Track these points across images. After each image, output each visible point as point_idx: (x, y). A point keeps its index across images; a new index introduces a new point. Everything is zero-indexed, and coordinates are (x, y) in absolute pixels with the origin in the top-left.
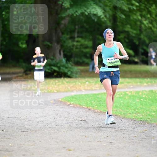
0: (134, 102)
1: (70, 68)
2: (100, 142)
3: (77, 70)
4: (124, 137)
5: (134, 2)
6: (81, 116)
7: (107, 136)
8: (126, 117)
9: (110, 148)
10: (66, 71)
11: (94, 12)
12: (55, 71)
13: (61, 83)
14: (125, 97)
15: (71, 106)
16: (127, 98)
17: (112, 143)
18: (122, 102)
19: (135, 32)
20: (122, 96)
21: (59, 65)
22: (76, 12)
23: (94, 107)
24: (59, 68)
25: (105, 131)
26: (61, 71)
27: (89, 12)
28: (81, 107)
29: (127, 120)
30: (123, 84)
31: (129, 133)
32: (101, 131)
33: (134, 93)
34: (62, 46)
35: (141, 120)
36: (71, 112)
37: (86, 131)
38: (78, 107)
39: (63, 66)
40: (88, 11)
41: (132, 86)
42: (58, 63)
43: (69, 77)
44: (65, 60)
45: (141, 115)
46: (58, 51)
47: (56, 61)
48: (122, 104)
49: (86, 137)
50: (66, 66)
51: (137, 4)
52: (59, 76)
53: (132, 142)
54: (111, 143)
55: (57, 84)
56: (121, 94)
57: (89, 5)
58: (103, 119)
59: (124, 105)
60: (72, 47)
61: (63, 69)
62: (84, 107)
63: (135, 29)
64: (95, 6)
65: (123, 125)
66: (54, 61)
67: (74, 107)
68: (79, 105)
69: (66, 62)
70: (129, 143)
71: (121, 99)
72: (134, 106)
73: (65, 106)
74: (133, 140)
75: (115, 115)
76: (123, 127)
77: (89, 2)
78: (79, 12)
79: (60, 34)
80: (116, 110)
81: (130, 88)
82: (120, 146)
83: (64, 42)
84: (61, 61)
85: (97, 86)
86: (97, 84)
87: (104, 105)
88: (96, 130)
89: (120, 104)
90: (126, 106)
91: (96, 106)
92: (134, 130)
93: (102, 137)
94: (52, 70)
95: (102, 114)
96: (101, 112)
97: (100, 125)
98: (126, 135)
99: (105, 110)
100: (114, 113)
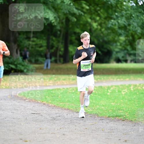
1: (26, 66)
2: (54, 133)
3: (33, 68)
4: (75, 129)
5: (84, 5)
6: (36, 110)
7: (61, 129)
8: (77, 111)
9: (63, 140)
10: (22, 68)
11: (46, 16)
12: (12, 69)
15: (27, 100)
16: (78, 94)
17: (65, 135)
18: (74, 97)
20: (74, 91)
21: (16, 63)
23: (48, 101)
24: (16, 65)
25: (58, 124)
26: (18, 68)
28: (37, 101)
29: (78, 113)
31: (80, 125)
32: (55, 123)
34: (19, 46)
35: (91, 113)
36: (27, 106)
37: (41, 124)
38: (33, 102)
39: (20, 64)
42: (15, 62)
44: (21, 58)
45: (91, 109)
46: (15, 51)
47: (13, 60)
48: (74, 99)
49: (41, 129)
50: (23, 63)
51: (88, 8)
53: (83, 133)
54: (64, 134)
56: (73, 90)
58: (56, 113)
59: (76, 100)
60: (28, 46)
61: (19, 67)
62: (39, 101)
64: (48, 11)
66: (11, 60)
67: (30, 101)
68: (35, 100)
69: (23, 61)
70: (80, 134)
71: (72, 95)
73: (22, 101)
74: (84, 131)
75: (68, 109)
76: (75, 120)
79: (17, 35)
80: (69, 105)
82: (72, 137)
83: (21, 42)
84: (18, 59)
85: (51, 82)
86: (51, 81)
87: (57, 100)
88: (50, 123)
89: (72, 99)
90: (78, 100)
91: (50, 101)
92: (85, 123)
93: (56, 129)
94: (10, 68)
95: (55, 108)
96: (55, 106)
97: (53, 118)
98: (77, 127)
99: (58, 104)
100: (66, 107)
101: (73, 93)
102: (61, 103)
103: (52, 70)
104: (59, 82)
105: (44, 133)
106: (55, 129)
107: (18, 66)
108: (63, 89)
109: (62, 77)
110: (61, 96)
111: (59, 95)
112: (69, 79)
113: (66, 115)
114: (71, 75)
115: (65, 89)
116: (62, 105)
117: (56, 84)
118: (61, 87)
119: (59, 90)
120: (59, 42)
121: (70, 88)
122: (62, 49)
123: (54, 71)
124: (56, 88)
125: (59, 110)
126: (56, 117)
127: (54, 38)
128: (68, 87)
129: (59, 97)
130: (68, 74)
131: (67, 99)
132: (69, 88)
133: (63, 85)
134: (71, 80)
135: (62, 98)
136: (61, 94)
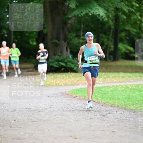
0: (134, 94)
1: (76, 64)
2: (104, 131)
4: (125, 127)
5: (134, 3)
7: (110, 126)
8: (127, 108)
10: (72, 66)
11: (97, 12)
12: (62, 66)
13: (68, 77)
14: (126, 90)
15: (76, 98)
16: (128, 91)
17: (115, 132)
18: (123, 94)
19: (135, 30)
20: (123, 89)
21: (66, 61)
22: (82, 12)
23: (98, 99)
24: (66, 63)
25: (108, 121)
26: (68, 66)
27: (92, 13)
29: (128, 111)
30: (124, 79)
31: (130, 123)
32: (104, 121)
33: (134, 86)
34: (69, 44)
35: (141, 110)
36: (77, 104)
37: (91, 121)
38: (83, 99)
39: (70, 62)
40: (92, 11)
41: (132, 80)
42: (65, 59)
43: (75, 72)
44: (71, 56)
45: (140, 106)
46: (65, 48)
47: (63, 58)
48: (124, 96)
49: (90, 126)
50: (73, 61)
51: (137, 5)
52: (66, 71)
53: (133, 131)
54: (113, 131)
55: (64, 78)
56: (123, 87)
57: (93, 6)
58: (106, 110)
59: (126, 97)
60: (77, 45)
61: (69, 65)
63: (135, 28)
64: (98, 7)
65: (124, 116)
66: (61, 58)
67: (80, 99)
68: (84, 97)
69: (73, 58)
70: (130, 131)
71: (122, 92)
72: (134, 98)
73: (72, 98)
74: (133, 129)
75: (117, 107)
76: (125, 118)
77: (93, 4)
78: (84, 13)
79: (67, 33)
80: (118, 102)
81: (131, 82)
82: (122, 134)
83: (71, 40)
84: (68, 57)
85: (101, 80)
86: (101, 78)
87: (107, 97)
88: (100, 120)
89: (121, 97)
90: (127, 98)
91: (100, 99)
92: (134, 120)
93: (106, 126)
94: (60, 65)
95: (105, 105)
96: (104, 103)
97: (103, 115)
98: (127, 124)
99: (108, 102)
100: (116, 104)
101: (123, 91)
102: (111, 100)
103: (102, 68)
104: (109, 80)
105: (94, 130)
106: (104, 126)
107: (68, 63)
108: (113, 87)
109: (112, 75)
110: (110, 94)
111: (109, 93)
112: (119, 77)
113: (116, 112)
114: (121, 73)
115: (115, 86)
116: (112, 102)
117: (106, 82)
118: (111, 85)
119: (109, 88)
120: (108, 39)
121: (120, 85)
122: (112, 47)
123: (104, 68)
124: (106, 85)
125: (109, 107)
126: (106, 114)
127: (104, 36)
128: (118, 84)
129: (109, 94)
130: (118, 72)
131: (117, 97)
132: (118, 86)
133: (113, 82)
134: (120, 78)
135: (112, 96)
136: (110, 91)
